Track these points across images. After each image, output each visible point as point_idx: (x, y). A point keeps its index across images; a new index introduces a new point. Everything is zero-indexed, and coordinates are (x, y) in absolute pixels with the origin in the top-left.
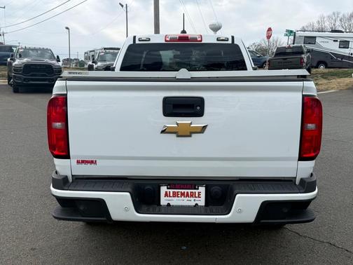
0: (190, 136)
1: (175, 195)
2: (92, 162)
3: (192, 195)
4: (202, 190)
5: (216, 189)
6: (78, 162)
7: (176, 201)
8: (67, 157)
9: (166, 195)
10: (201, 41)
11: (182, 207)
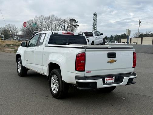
1: (108, 80)
2: (90, 72)
3: (112, 79)
4: (114, 77)
5: (117, 77)
6: (87, 72)
7: (108, 82)
8: (84, 71)
9: (106, 80)
10: (74, 34)
11: (110, 83)
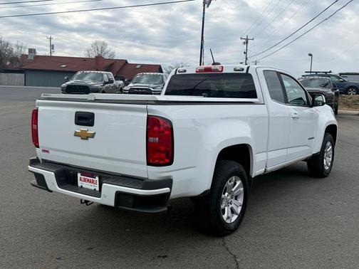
0: (87, 139)
1: (85, 180)
2: (47, 152)
3: (93, 182)
4: (97, 179)
6: (42, 151)
8: (38, 146)
9: (80, 180)
10: (222, 71)
